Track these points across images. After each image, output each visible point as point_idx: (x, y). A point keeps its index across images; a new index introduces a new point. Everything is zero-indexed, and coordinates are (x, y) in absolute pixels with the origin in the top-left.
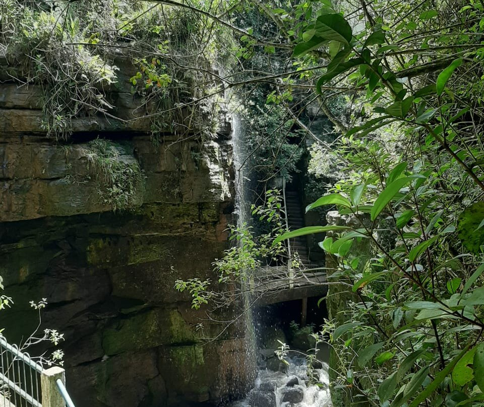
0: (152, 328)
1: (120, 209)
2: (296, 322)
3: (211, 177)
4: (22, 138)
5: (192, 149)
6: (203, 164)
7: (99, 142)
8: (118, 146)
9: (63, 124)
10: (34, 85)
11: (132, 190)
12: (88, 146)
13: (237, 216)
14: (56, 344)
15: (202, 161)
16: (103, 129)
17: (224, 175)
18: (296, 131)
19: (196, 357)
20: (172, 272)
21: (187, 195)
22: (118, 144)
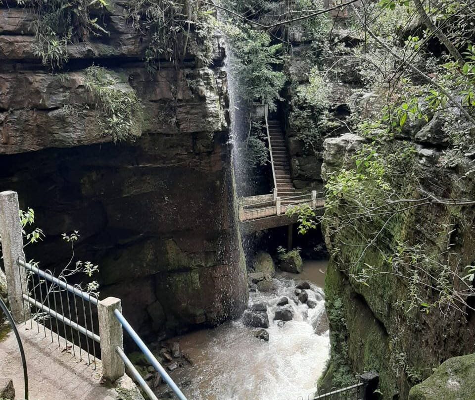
0: (149, 256)
1: (120, 140)
2: (283, 247)
3: (209, 106)
4: (14, 67)
5: (188, 76)
6: (200, 92)
7: (94, 69)
8: (114, 74)
9: (59, 50)
10: (24, 9)
11: (132, 120)
12: (83, 74)
13: (231, 146)
14: (90, 275)
15: (198, 88)
16: (97, 55)
17: (220, 103)
18: (280, 57)
19: (192, 283)
20: (167, 202)
21: (184, 125)
22: (113, 71)
